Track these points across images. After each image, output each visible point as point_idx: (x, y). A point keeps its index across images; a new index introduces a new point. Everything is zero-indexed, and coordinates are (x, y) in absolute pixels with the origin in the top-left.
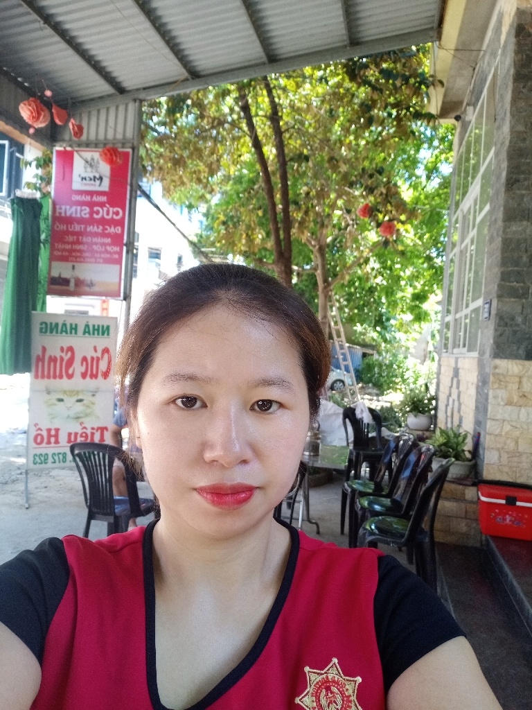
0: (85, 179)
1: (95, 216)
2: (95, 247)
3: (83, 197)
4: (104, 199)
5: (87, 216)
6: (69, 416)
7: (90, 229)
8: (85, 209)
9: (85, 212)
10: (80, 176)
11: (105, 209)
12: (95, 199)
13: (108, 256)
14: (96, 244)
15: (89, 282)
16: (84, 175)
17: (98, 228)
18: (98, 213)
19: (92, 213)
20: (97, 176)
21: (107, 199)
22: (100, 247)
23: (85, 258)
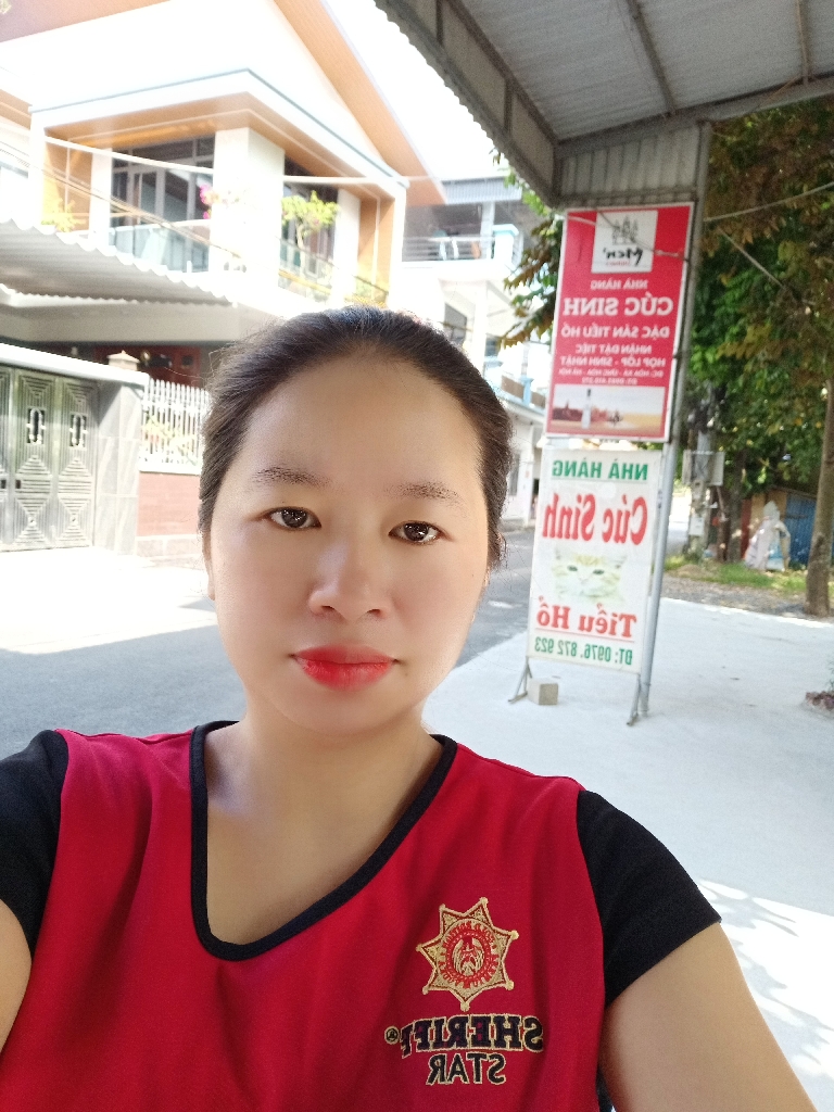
0: (614, 254)
1: (627, 312)
2: (625, 361)
3: (610, 283)
4: (643, 284)
5: (615, 312)
6: (582, 593)
7: (618, 332)
8: (612, 303)
9: (611, 307)
10: (604, 251)
11: (644, 301)
12: (628, 285)
13: (645, 374)
14: (627, 355)
15: (613, 416)
16: (611, 249)
17: (631, 330)
18: (632, 307)
19: (621, 308)
20: (634, 248)
21: (649, 285)
22: (634, 361)
23: (607, 378)
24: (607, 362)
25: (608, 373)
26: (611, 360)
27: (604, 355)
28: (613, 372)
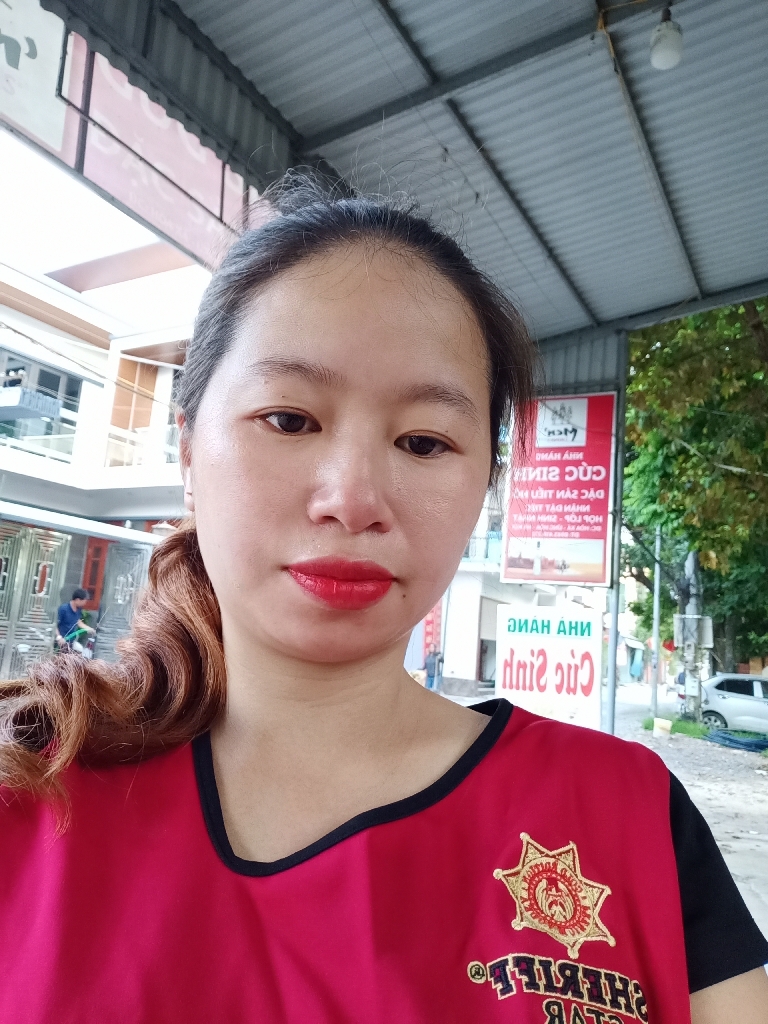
1: (567, 478)
2: (567, 518)
3: (551, 454)
5: (557, 479)
7: (560, 494)
8: (554, 471)
9: (554, 474)
10: (546, 429)
11: (581, 469)
12: (567, 456)
13: (586, 528)
14: (569, 513)
15: (561, 564)
16: (551, 430)
17: (572, 493)
18: (571, 474)
19: (562, 474)
20: (570, 428)
21: (584, 456)
22: (575, 517)
23: (554, 532)
24: (554, 519)
25: (554, 528)
26: (555, 517)
27: (550, 513)
28: (559, 527)
